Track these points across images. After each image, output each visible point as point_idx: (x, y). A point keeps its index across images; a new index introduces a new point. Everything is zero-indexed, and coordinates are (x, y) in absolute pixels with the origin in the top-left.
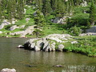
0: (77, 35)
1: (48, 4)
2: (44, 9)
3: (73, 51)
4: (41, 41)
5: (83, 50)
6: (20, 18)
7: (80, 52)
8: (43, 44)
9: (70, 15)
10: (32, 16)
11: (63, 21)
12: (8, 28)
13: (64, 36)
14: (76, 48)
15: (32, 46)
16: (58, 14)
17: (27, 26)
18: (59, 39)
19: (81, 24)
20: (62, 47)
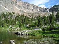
0: (32, 30)
1: (23, 21)
2: (22, 22)
3: (31, 35)
4: (21, 32)
5: (34, 34)
6: (15, 25)
7: (33, 35)
8: (22, 33)
9: (30, 24)
10: (19, 24)
11: (28, 26)
12: (11, 28)
13: (28, 30)
14: (32, 34)
15: (19, 33)
16: (26, 24)
17: (17, 27)
18: (27, 31)
19: (33, 27)
20: (28, 33)
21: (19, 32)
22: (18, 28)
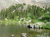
6: (26, 17)
8: (34, 26)
9: (43, 16)
10: (30, 17)
11: (41, 18)
12: (22, 20)
16: (39, 16)
21: (31, 24)
22: (30, 21)
